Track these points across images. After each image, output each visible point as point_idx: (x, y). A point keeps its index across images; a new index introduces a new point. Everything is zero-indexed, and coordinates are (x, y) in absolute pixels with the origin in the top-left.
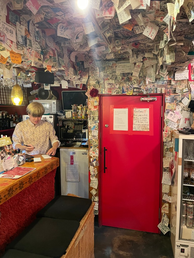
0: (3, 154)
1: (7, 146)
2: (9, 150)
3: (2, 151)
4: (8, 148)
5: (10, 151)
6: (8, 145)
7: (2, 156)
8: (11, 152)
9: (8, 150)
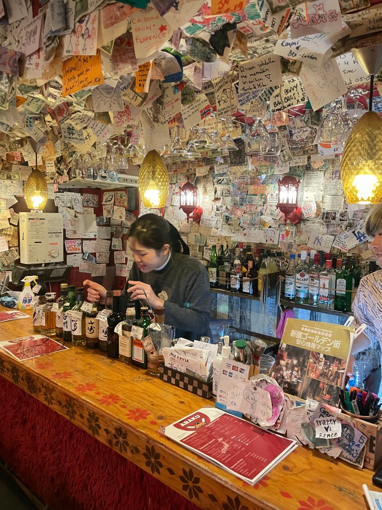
0: (292, 374)
1: (321, 356)
2: (321, 375)
3: (295, 362)
4: (321, 366)
5: (322, 380)
6: (325, 356)
7: (284, 375)
8: (321, 385)
9: (318, 373)
